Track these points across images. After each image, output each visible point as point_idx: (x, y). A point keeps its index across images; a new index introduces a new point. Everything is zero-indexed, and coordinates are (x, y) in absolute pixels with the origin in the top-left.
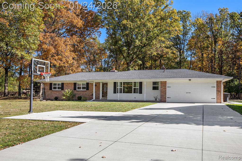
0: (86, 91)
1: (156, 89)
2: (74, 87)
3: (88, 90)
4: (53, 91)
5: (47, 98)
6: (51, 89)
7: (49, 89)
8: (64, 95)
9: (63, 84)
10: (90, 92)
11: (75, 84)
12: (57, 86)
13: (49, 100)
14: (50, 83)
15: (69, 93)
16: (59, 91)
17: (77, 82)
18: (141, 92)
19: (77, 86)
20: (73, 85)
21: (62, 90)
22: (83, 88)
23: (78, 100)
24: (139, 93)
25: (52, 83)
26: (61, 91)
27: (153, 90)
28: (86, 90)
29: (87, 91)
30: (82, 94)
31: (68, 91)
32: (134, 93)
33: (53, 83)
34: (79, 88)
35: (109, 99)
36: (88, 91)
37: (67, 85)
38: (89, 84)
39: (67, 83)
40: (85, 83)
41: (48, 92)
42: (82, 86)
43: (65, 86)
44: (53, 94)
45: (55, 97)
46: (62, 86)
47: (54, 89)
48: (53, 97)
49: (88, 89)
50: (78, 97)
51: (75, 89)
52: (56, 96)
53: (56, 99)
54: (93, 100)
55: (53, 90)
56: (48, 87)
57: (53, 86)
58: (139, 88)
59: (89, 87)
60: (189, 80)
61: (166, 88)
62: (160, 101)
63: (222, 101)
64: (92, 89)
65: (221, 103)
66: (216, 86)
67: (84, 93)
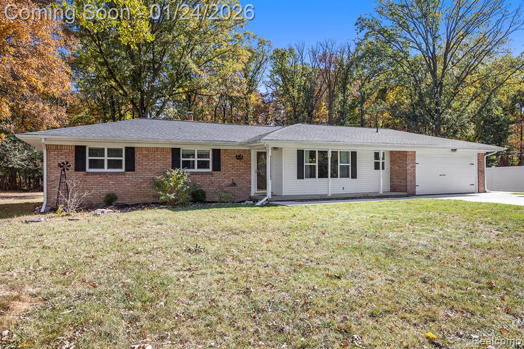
0: (213, 172)
1: (378, 169)
2: (172, 161)
3: (220, 171)
4: (88, 174)
6: (80, 167)
7: (73, 165)
9: (130, 151)
10: (225, 178)
11: (175, 152)
14: (76, 146)
15: (179, 179)
16: (118, 173)
17: (184, 147)
18: (354, 176)
19: (182, 159)
20: (170, 156)
21: (126, 171)
22: (202, 165)
24: (352, 178)
25: (84, 147)
26: (123, 174)
27: (375, 170)
28: (210, 170)
29: (216, 172)
32: (341, 177)
33: (89, 145)
34: (189, 164)
35: (287, 194)
36: (218, 172)
37: (146, 156)
38: (220, 152)
39: (148, 149)
40: (208, 149)
42: (196, 159)
43: (138, 157)
44: (93, 185)
46: (129, 158)
47: (90, 167)
49: (216, 167)
55: (89, 170)
57: (88, 158)
58: (350, 164)
59: (221, 161)
60: (452, 150)
61: (415, 167)
62: (406, 193)
63: (486, 190)
64: (230, 167)
65: (485, 192)
66: (476, 162)
67: (208, 179)
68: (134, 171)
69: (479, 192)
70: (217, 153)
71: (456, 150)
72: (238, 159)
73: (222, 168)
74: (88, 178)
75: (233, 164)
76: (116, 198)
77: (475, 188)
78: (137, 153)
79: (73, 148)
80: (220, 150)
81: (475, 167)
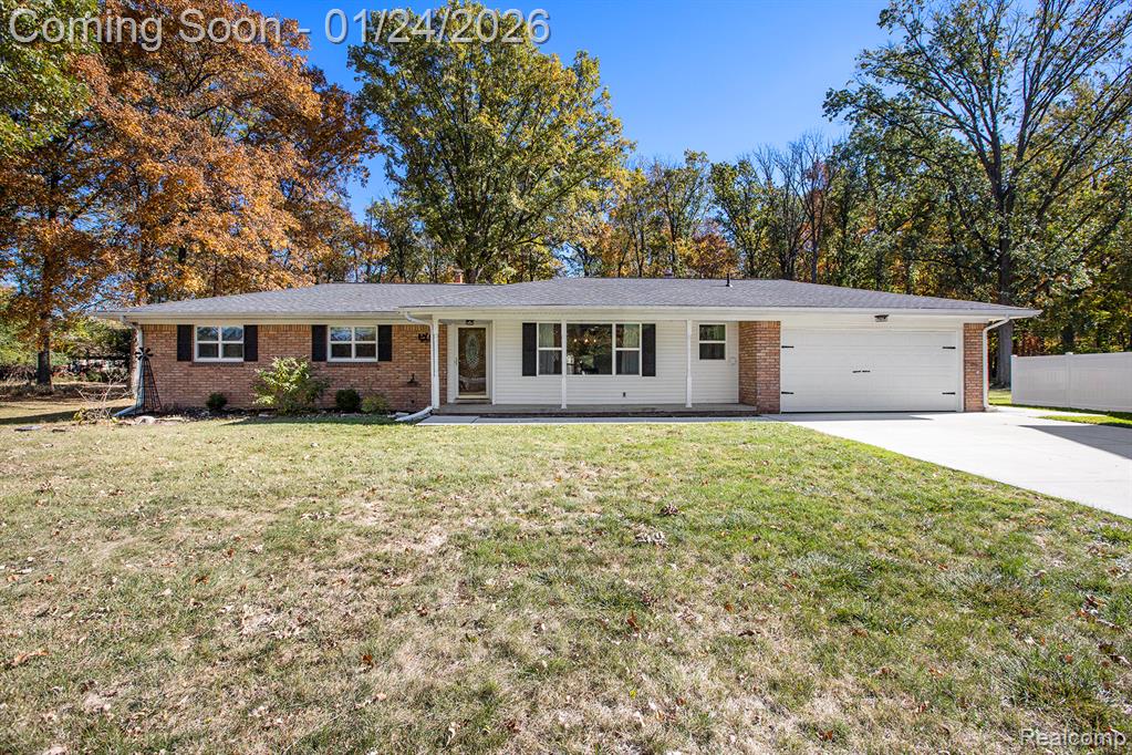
0: (380, 363)
1: (713, 357)
2: (313, 345)
3: (390, 360)
4: (195, 364)
5: (165, 400)
6: (184, 353)
7: (174, 353)
8: (264, 388)
9: (251, 332)
10: (399, 372)
11: (319, 332)
12: (220, 342)
13: (176, 413)
14: (179, 326)
15: (290, 373)
16: (232, 364)
17: (330, 324)
18: (650, 370)
19: (330, 343)
20: (309, 338)
21: (245, 360)
22: (363, 351)
23: (337, 410)
24: (643, 375)
25: (190, 327)
26: (241, 365)
27: (702, 361)
28: (375, 360)
29: (383, 363)
30: (355, 377)
31: (284, 368)
32: (619, 372)
33: (199, 324)
34: (341, 351)
35: (499, 402)
36: (388, 363)
37: (274, 338)
38: (391, 331)
39: (276, 328)
40: (372, 326)
41: (171, 374)
42: (353, 342)
43: (262, 339)
44: (201, 380)
45: (213, 396)
46: (250, 342)
47: (200, 355)
48: (199, 393)
49: (386, 354)
50: (341, 393)
51: (318, 354)
52: (216, 390)
53: (219, 407)
54: (428, 409)
55: (197, 359)
56: (166, 348)
57: (196, 342)
58: (640, 349)
59: (393, 344)
60: (877, 317)
61: (778, 353)
62: (754, 409)
63: (986, 405)
64: (408, 355)
65: (984, 410)
66: (958, 342)
67: (370, 374)
68: (257, 360)
69: (965, 411)
70: (385, 331)
71: (885, 317)
72: (422, 341)
73: (395, 355)
74: (194, 371)
75: (413, 350)
76: (225, 402)
77: (958, 400)
78: (261, 334)
79: (176, 328)
80: (391, 326)
81: (958, 355)
